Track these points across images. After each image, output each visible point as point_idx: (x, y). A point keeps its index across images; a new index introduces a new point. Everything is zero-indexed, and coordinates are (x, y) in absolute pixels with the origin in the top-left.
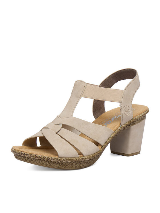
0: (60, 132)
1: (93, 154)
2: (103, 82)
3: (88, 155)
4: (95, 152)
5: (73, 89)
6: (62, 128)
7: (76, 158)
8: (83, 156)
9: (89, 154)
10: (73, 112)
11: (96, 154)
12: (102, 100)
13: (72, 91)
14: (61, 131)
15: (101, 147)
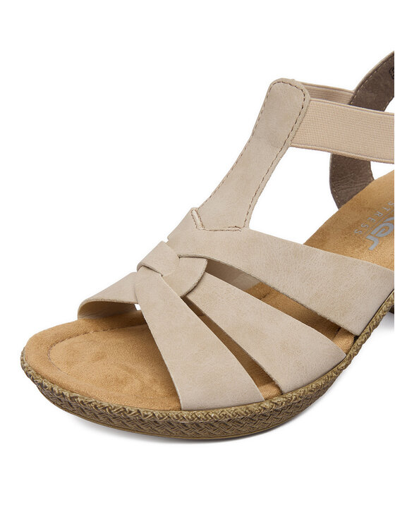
0: (197, 291)
1: (319, 378)
2: (367, 78)
3: (299, 384)
4: (328, 369)
5: (261, 112)
6: (208, 276)
7: (251, 407)
8: (281, 393)
9: (305, 381)
10: (251, 207)
11: (330, 374)
12: (365, 158)
13: (259, 119)
14: (202, 286)
15: (351, 340)
